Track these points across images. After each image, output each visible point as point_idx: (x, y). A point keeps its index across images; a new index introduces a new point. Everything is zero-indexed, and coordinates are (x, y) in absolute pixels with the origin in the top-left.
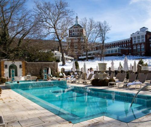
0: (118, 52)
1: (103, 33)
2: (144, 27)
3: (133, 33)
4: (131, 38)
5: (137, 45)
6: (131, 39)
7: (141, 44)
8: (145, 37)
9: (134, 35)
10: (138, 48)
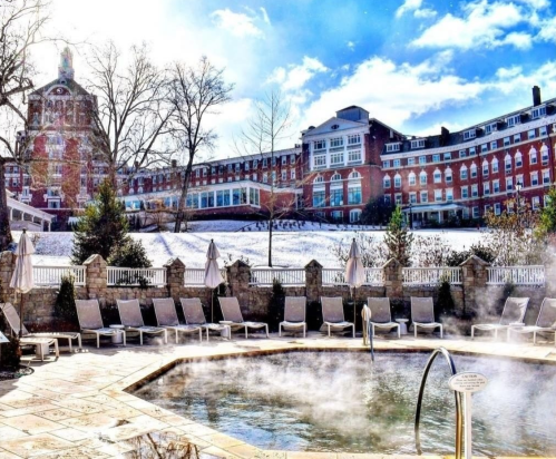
0: (248, 203)
1: (193, 110)
2: (354, 107)
3: (312, 128)
4: (305, 147)
5: (327, 175)
6: (300, 151)
7: (344, 173)
8: (363, 141)
9: (313, 132)
10: (332, 188)
